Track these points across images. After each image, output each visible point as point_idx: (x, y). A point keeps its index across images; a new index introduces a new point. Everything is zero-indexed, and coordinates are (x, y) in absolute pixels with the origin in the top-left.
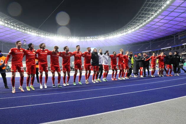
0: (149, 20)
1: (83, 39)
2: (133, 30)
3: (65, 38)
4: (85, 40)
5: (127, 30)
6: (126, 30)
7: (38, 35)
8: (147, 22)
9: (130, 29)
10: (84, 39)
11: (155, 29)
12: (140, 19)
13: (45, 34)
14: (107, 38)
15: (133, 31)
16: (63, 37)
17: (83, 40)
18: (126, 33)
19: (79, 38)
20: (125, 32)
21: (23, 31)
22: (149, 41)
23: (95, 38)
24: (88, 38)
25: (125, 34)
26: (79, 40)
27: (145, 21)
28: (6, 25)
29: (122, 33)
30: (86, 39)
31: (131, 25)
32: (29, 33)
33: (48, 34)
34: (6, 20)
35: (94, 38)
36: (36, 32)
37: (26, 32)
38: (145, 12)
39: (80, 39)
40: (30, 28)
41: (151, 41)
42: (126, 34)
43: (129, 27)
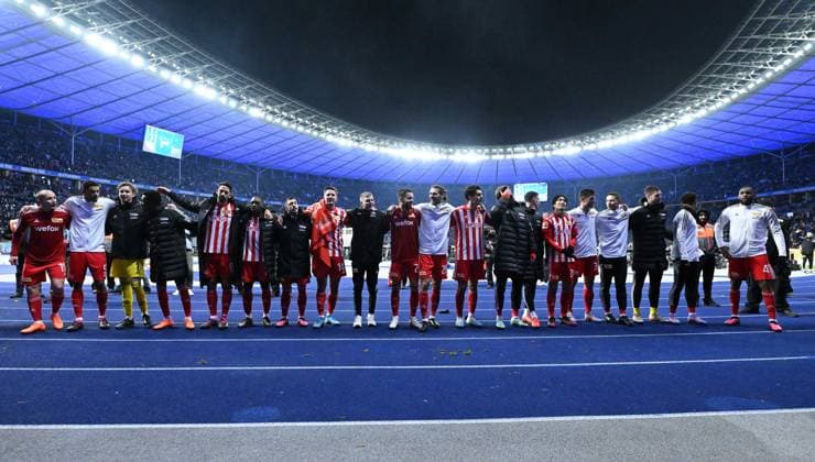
0: (779, 68)
1: (500, 153)
2: (702, 113)
3: (440, 152)
4: (509, 157)
5: (672, 115)
6: (669, 113)
7: (356, 144)
8: (769, 75)
9: (688, 108)
10: (505, 153)
11: (807, 103)
12: (739, 64)
13: (378, 140)
14: (591, 147)
15: (703, 118)
16: (433, 147)
17: (501, 157)
18: (671, 125)
19: (487, 150)
20: (667, 121)
21: (315, 133)
22: (778, 152)
23: (544, 150)
24: (517, 149)
25: (664, 128)
26: (487, 158)
27: (762, 71)
28: (270, 118)
29: (651, 127)
30: (510, 153)
31: (693, 92)
32: (330, 138)
33: (385, 139)
34: (252, 97)
35: (539, 148)
36: (352, 135)
37: (323, 135)
38: (764, 37)
39: (490, 154)
40: (332, 125)
41: (787, 151)
42: (671, 130)
43: (683, 99)
